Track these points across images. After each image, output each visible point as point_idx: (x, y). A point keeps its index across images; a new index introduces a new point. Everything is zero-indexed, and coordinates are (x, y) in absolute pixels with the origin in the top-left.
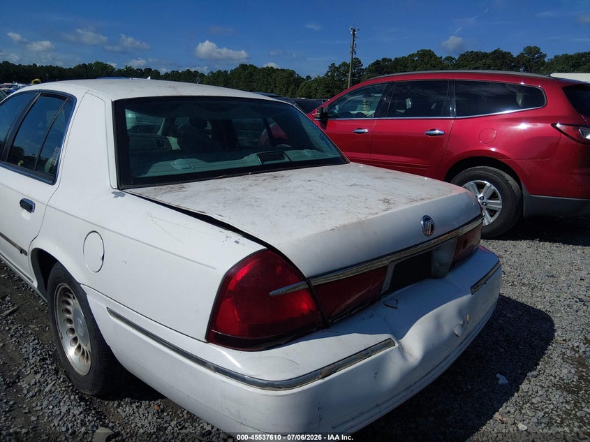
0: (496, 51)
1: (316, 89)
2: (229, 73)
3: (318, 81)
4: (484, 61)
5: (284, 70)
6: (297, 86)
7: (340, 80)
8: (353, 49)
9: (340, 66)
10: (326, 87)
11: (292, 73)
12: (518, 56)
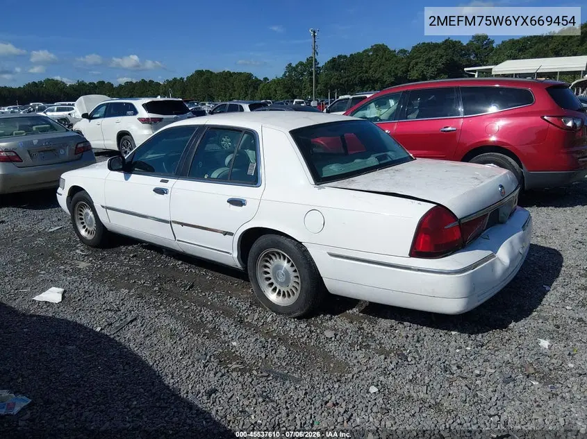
0: (446, 41)
1: (275, 90)
2: (185, 79)
3: (277, 82)
4: (436, 51)
5: (241, 73)
6: (256, 88)
7: (298, 80)
8: (315, 51)
9: (297, 66)
10: (284, 88)
11: (249, 76)
12: (467, 44)
